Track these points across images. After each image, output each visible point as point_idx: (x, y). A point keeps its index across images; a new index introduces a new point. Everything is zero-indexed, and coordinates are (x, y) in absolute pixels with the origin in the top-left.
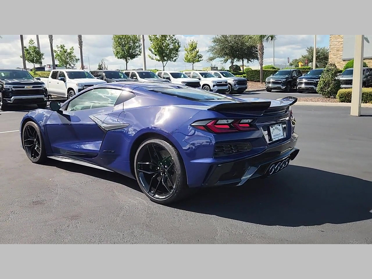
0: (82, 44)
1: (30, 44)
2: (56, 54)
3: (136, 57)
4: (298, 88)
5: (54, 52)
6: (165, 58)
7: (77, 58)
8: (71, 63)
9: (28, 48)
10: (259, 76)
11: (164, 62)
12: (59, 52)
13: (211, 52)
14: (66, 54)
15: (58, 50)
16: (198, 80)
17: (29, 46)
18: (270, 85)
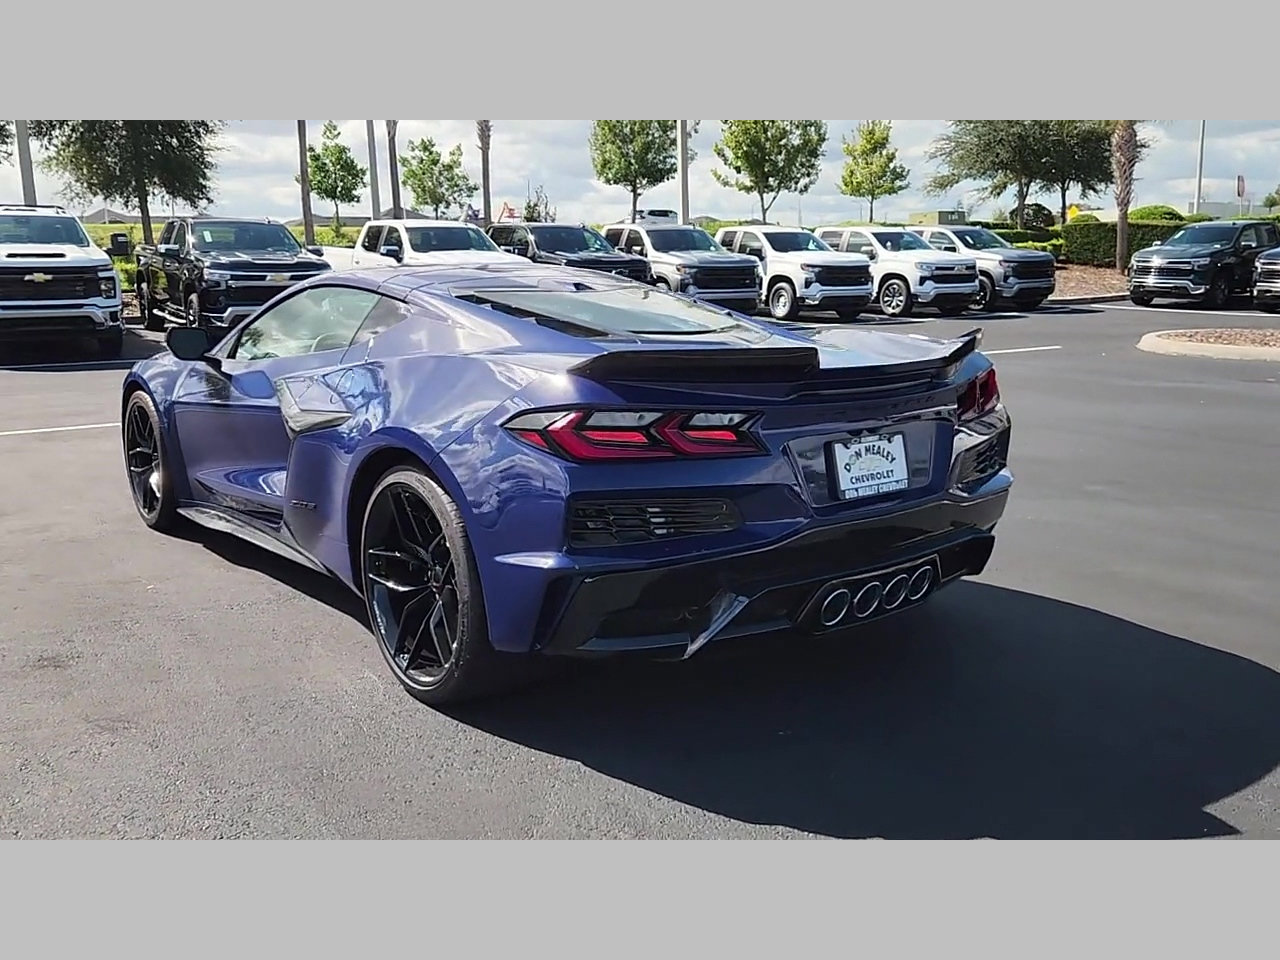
0: (489, 136)
1: (328, 137)
2: (406, 169)
3: (668, 179)
4: (1259, 291)
5: (399, 164)
6: (771, 179)
7: (471, 183)
8: (451, 198)
9: (319, 150)
10: (1111, 247)
11: (765, 195)
12: (414, 163)
13: (944, 157)
14: (436, 170)
15: (414, 158)
16: (865, 258)
17: (324, 144)
18: (1151, 281)
